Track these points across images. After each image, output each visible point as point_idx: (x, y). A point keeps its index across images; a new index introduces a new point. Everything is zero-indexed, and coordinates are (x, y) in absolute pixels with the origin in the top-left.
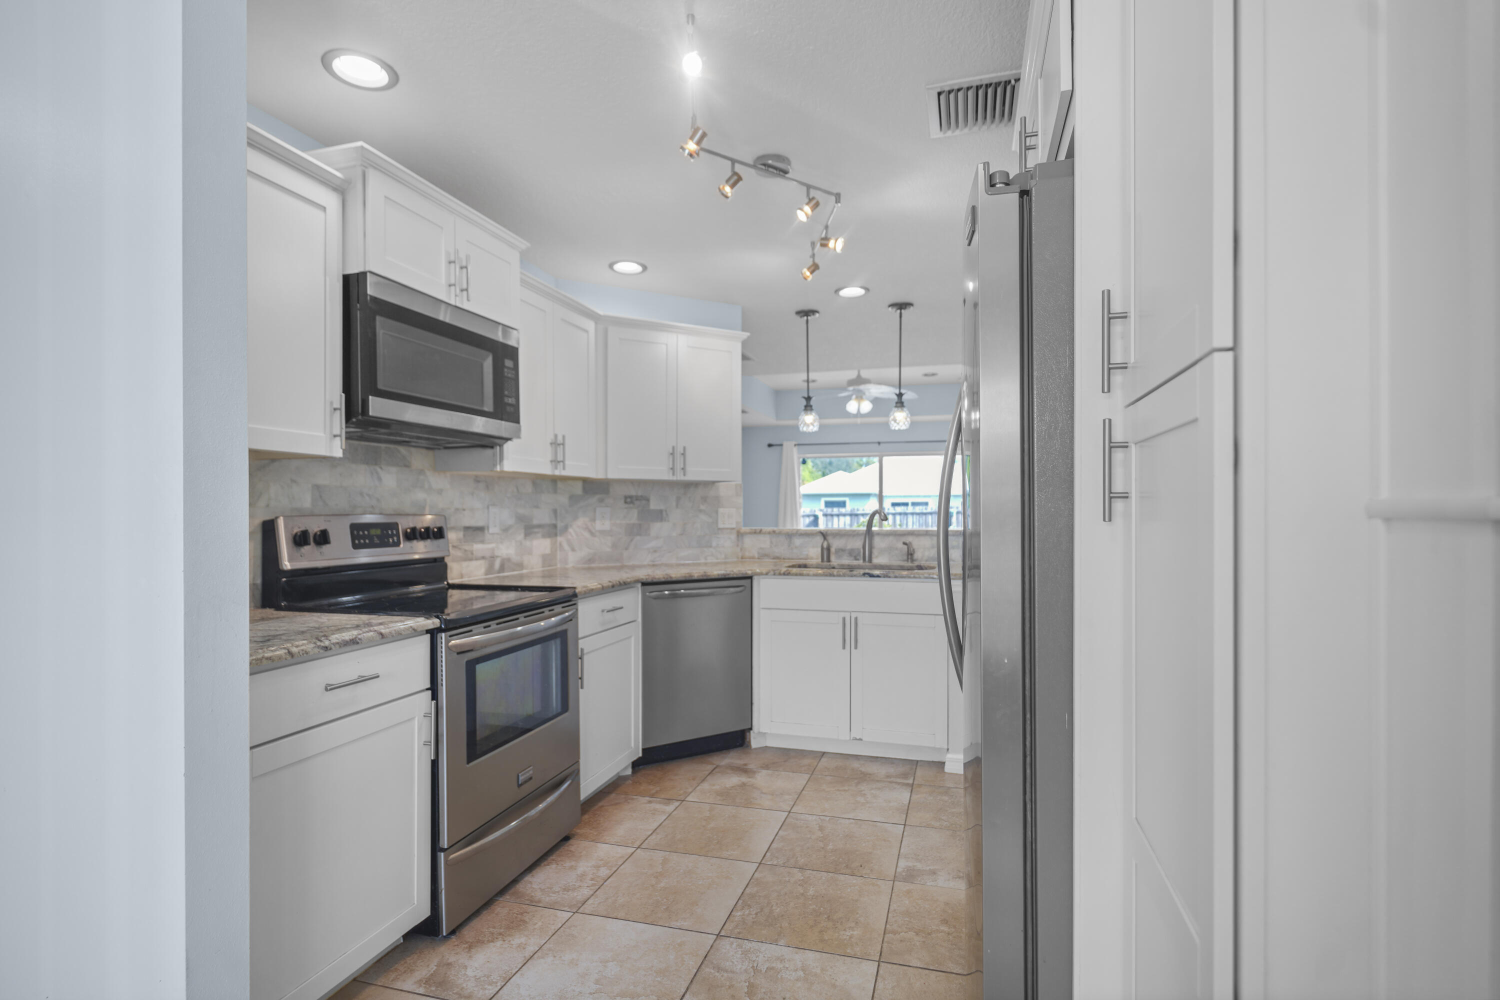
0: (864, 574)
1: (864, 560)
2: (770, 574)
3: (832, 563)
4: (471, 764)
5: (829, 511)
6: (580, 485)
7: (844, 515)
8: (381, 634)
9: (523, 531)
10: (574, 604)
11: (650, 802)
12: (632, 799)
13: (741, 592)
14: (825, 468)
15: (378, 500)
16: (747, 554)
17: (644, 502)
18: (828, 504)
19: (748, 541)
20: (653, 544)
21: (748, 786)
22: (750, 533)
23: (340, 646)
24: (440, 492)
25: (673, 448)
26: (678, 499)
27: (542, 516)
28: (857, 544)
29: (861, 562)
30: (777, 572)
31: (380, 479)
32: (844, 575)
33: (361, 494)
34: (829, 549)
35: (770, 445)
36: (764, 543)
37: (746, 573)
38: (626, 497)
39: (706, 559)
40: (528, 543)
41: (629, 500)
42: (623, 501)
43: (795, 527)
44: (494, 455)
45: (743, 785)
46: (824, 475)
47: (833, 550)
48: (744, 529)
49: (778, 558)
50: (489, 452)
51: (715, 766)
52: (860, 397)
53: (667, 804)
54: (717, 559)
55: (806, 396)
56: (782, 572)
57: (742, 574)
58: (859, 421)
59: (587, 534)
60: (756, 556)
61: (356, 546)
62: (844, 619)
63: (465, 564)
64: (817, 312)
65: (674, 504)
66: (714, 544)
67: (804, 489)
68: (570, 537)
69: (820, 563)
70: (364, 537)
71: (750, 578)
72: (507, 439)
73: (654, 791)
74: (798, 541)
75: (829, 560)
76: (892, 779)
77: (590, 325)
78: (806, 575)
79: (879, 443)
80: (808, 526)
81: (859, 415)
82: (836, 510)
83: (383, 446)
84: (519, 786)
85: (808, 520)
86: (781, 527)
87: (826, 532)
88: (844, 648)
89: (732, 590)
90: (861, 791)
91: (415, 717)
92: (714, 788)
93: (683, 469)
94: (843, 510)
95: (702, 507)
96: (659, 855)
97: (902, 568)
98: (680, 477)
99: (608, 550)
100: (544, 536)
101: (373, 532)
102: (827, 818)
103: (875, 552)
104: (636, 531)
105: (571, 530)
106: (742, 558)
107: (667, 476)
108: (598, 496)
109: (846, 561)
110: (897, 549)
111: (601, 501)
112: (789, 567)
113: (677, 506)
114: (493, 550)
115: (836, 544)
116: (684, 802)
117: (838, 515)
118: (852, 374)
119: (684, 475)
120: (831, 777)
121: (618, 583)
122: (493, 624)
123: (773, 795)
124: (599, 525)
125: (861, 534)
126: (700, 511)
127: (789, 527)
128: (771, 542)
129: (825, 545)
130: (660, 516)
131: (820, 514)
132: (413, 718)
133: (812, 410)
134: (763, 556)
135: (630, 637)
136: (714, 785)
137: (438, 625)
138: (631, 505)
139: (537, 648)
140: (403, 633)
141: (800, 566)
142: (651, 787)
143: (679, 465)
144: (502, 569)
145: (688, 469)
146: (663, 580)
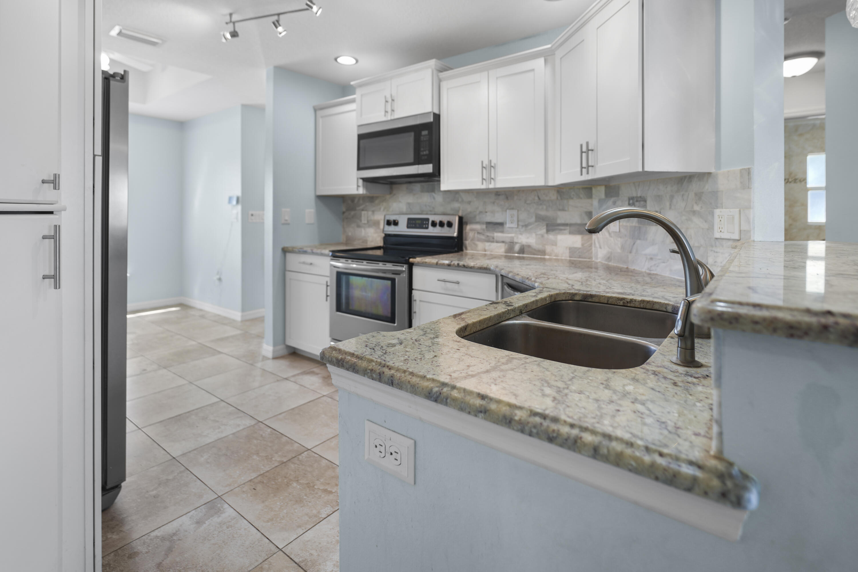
9: (545, 227)
24: (469, 203)
61: (408, 227)
63: (487, 244)
100: (571, 233)
114: (513, 238)
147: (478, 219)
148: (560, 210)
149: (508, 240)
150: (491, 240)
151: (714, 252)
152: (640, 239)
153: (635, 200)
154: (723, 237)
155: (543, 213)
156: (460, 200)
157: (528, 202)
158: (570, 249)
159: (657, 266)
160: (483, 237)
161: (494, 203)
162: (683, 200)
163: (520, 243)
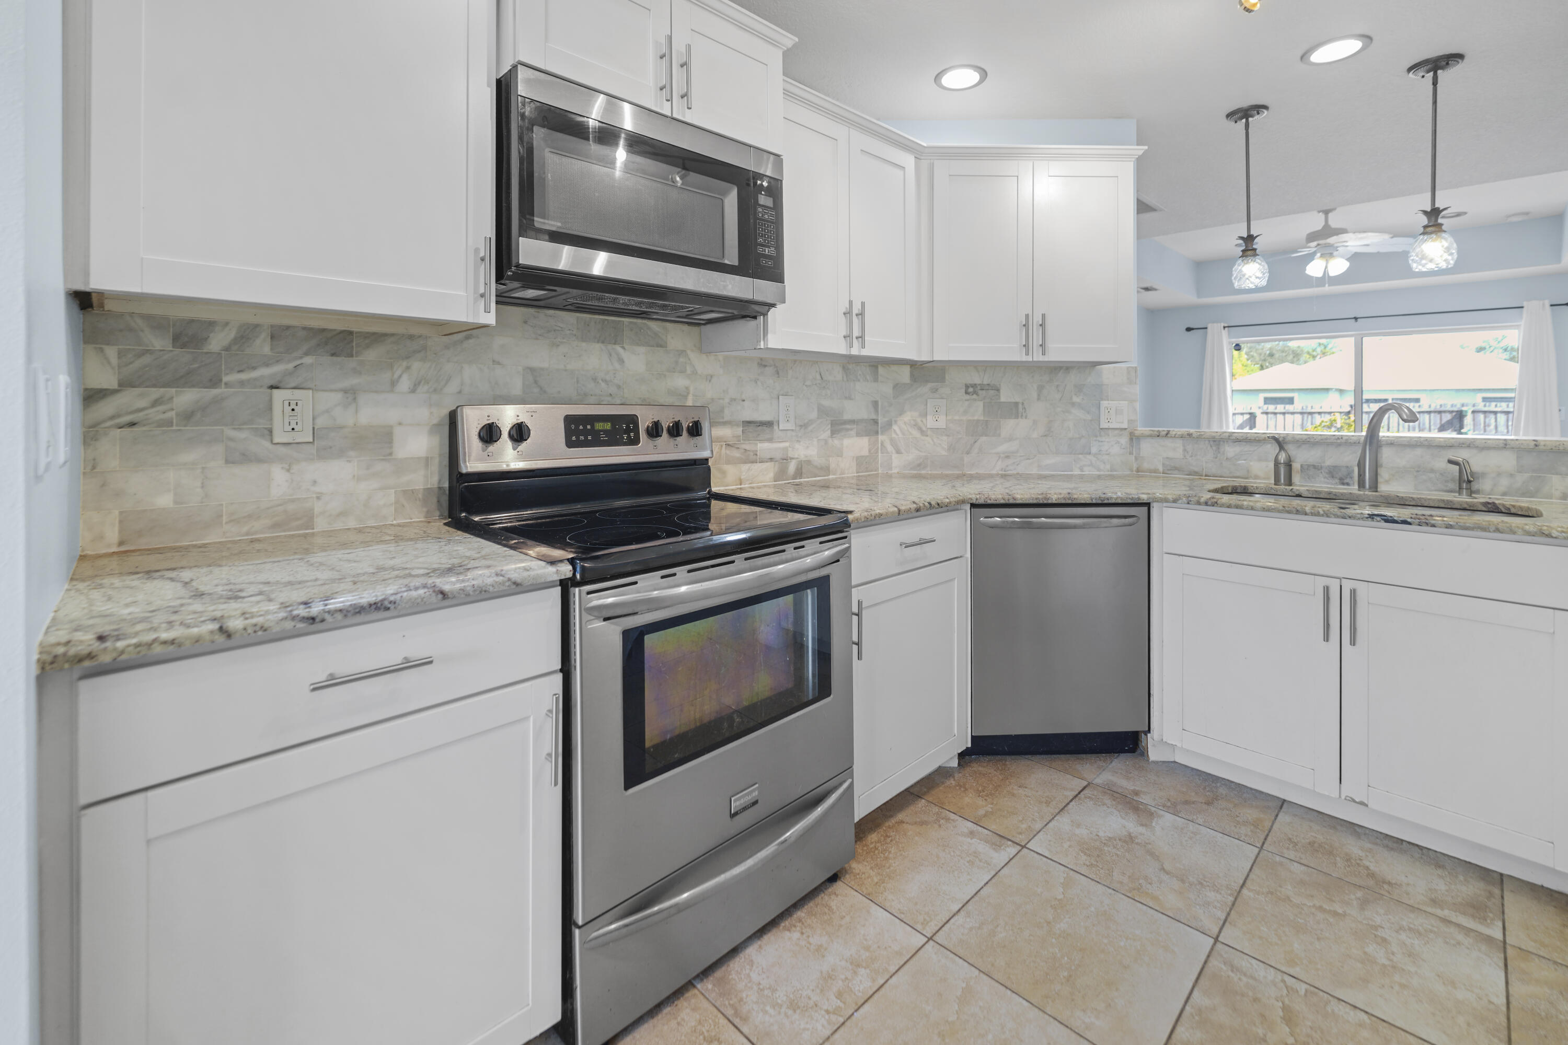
0: (1372, 517)
1: (1361, 485)
2: (1180, 501)
3: (1295, 488)
4: (632, 791)
5: (1271, 408)
6: (906, 370)
7: (1293, 413)
8: (442, 593)
10: (845, 537)
11: (972, 834)
12: (948, 820)
13: (1130, 525)
14: (1265, 360)
15: (619, 387)
16: (1146, 465)
17: (992, 392)
18: (1267, 401)
19: (1147, 447)
20: (1003, 448)
21: (1137, 844)
22: (1151, 436)
23: (346, 616)
24: (709, 378)
25: (1027, 316)
26: (1041, 388)
27: (856, 409)
28: (1350, 458)
29: (1354, 489)
30: (1194, 499)
31: (621, 361)
32: (1327, 514)
33: (595, 380)
34: (1289, 465)
35: (1189, 329)
36: (1174, 450)
37: (1139, 498)
38: (967, 386)
39: (1081, 470)
40: (836, 442)
41: (971, 390)
42: (963, 391)
43: (1224, 429)
44: (758, 327)
45: (1130, 839)
46: (1262, 368)
47: (1296, 466)
48: (1141, 429)
49: (1196, 473)
50: (752, 323)
51: (1085, 783)
52: (1328, 253)
53: (997, 847)
54: (1099, 470)
55: (1245, 235)
56: (1202, 500)
57: (1132, 499)
58: (1327, 289)
59: (916, 433)
60: (1161, 469)
62: (1327, 590)
64: (1266, 107)
65: (1035, 395)
66: (1094, 450)
67: (1239, 384)
68: (894, 435)
69: (1273, 486)
70: (586, 433)
71: (1148, 505)
72: (773, 305)
73: (981, 812)
74: (1231, 450)
75: (1289, 482)
76: (1446, 913)
77: (909, 161)
78: (1247, 508)
79: (1356, 319)
80: (1241, 426)
81: (1326, 279)
82: (1280, 408)
83: (626, 320)
84: (733, 816)
85: (1240, 420)
86: (1204, 429)
87: (1284, 438)
88: (1327, 638)
89: (1115, 521)
90: (1376, 928)
91: (530, 717)
92: (1078, 831)
93: (1041, 345)
94: (1289, 408)
95: (1076, 399)
96: (962, 970)
97: (1449, 506)
98: (1038, 357)
99: (944, 453)
100: (858, 435)
101: (599, 426)
102: (1302, 988)
103: (1384, 474)
104: (978, 430)
105: (895, 427)
106: (1138, 471)
107: (1018, 356)
108: (930, 385)
109: (1323, 485)
110: (1432, 471)
111: (935, 390)
112: (1216, 491)
113: (1038, 399)
114: (786, 449)
115: (1301, 457)
116: (1025, 850)
117: (1284, 414)
118: (1315, 222)
119: (1044, 354)
120: (1303, 868)
121: (927, 504)
122: (681, 571)
123: (1183, 881)
124: (930, 422)
125: (1355, 443)
126: (1073, 404)
127: (1215, 428)
128: (1185, 450)
129: (1282, 457)
130: (1015, 410)
131: (1258, 413)
132: (527, 718)
133: (1255, 255)
134: (1171, 469)
135: (953, 580)
136: (1079, 826)
137: (570, 575)
138: (975, 396)
139: (789, 598)
140: (491, 589)
141: (1234, 491)
142: (980, 802)
143: (1036, 339)
144: (799, 473)
145: (1050, 345)
146: (1002, 502)
147: (727, 416)
148: (846, 398)
149: (778, 455)
150: (752, 459)
151: (1099, 441)
152: (986, 436)
153: (979, 387)
154: (1110, 427)
155: (826, 403)
156: (689, 371)
157: (808, 383)
158: (857, 458)
159: (1017, 465)
160: (736, 454)
161: (756, 381)
162: (1058, 391)
163: (797, 458)
